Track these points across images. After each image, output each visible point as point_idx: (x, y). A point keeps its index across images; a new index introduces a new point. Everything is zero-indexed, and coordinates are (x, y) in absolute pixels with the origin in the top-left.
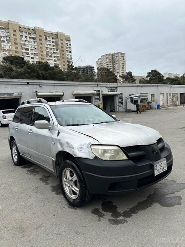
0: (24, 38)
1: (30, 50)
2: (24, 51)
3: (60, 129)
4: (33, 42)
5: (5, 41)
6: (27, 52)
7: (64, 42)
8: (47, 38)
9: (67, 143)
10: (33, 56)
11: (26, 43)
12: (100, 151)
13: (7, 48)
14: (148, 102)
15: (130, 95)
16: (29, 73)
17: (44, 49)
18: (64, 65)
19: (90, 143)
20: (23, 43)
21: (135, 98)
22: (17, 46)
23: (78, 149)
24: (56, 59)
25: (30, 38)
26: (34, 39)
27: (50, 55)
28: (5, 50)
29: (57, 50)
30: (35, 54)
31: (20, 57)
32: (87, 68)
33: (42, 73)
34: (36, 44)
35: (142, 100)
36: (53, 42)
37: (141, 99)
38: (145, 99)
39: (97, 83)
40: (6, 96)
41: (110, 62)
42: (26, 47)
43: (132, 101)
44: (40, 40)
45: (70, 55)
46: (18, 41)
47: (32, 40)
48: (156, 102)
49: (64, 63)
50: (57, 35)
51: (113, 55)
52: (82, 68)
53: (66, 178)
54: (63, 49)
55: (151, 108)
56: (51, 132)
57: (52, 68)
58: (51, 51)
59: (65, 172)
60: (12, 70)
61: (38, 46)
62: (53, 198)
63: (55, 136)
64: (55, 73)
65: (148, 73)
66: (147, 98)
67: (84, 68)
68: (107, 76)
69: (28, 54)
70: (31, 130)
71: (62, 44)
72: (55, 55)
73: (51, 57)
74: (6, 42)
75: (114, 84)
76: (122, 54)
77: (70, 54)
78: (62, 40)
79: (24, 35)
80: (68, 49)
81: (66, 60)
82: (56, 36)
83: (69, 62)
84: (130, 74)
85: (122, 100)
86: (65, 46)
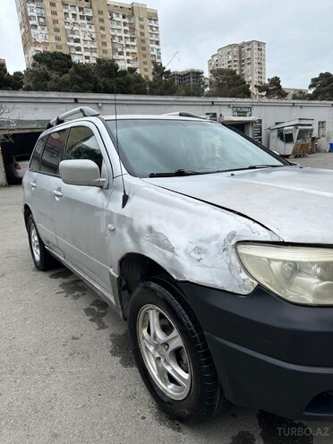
0: (70, 19)
1: (81, 41)
2: (72, 44)
3: (131, 186)
4: (87, 26)
5: (36, 26)
6: (77, 45)
7: (147, 22)
8: (114, 15)
9: (151, 229)
10: (87, 54)
11: (75, 28)
12: (275, 266)
13: (40, 39)
14: (313, 139)
15: (277, 124)
16: (79, 82)
17: (108, 39)
18: (146, 70)
19: (233, 235)
20: (70, 28)
21: (288, 129)
22: (58, 34)
23: (187, 253)
24: (130, 58)
25: (82, 17)
26: (89, 18)
27: (119, 50)
28: (36, 44)
29: (132, 39)
30: (92, 50)
31: (63, 54)
32: (189, 74)
33: (104, 83)
34: (93, 30)
35: (302, 134)
36: (125, 24)
37: (300, 131)
38: (307, 131)
39: (211, 99)
40: (35, 126)
41: (235, 61)
42: (75, 37)
43: (281, 136)
44: (102, 20)
45: (158, 50)
46: (61, 24)
47: (85, 22)
48: (328, 140)
49: (146, 66)
50: (131, 9)
51: (241, 47)
52: (180, 76)
53: (149, 331)
54: (143, 38)
55: (318, 151)
56: (106, 194)
57: (124, 73)
58: (122, 42)
59: (146, 313)
60: (47, 78)
61: (96, 33)
62: (113, 377)
63: (115, 207)
64: (129, 83)
65: (312, 80)
66: (312, 130)
67: (184, 75)
68: (230, 86)
69: (78, 49)
70: (59, 189)
71: (142, 27)
72: (128, 50)
73: (121, 53)
74: (39, 28)
75: (246, 100)
76: (259, 44)
77: (157, 47)
78: (141, 19)
79: (71, 11)
80: (154, 38)
81: (149, 60)
82: (130, 12)
83: (154, 63)
84: (276, 81)
85: (260, 134)
86: (147, 30)
